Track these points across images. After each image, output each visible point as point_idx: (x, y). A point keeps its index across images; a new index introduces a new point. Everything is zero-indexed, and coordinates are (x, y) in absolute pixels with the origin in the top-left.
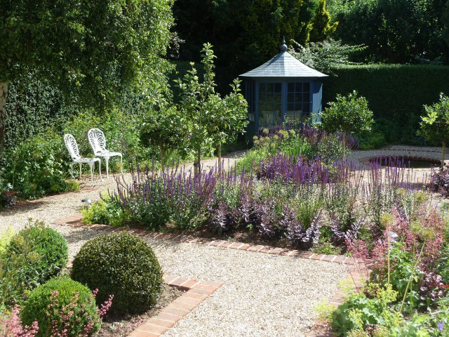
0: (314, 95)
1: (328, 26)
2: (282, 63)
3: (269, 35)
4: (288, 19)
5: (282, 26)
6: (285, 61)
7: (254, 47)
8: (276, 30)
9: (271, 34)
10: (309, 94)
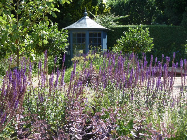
0: (103, 39)
1: (106, 9)
2: (85, 22)
3: (77, 10)
4: (86, 3)
5: (83, 6)
6: (86, 20)
7: (69, 15)
8: (81, 8)
9: (78, 10)
10: (100, 39)
